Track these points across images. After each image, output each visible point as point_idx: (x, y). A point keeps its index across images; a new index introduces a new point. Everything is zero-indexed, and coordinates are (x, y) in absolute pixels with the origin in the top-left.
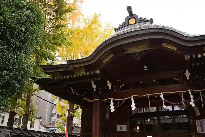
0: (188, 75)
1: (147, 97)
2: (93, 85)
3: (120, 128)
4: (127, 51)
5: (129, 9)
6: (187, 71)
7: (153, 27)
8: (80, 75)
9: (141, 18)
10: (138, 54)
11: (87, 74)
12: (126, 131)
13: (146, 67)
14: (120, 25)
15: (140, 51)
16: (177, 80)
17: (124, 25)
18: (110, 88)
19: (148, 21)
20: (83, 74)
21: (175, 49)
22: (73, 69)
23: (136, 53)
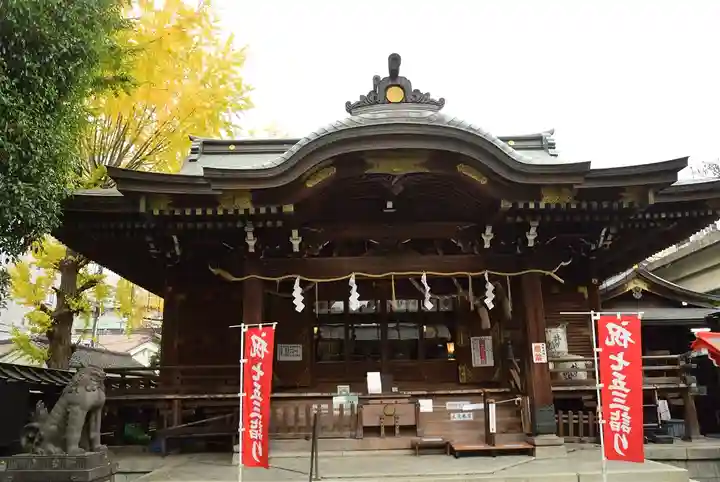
0: (488, 237)
1: (388, 279)
2: (250, 236)
3: (284, 352)
4: (371, 166)
5: (395, 61)
6: (489, 230)
7: (449, 123)
8: (236, 211)
9: (417, 91)
10: (400, 179)
11: (257, 210)
12: (299, 359)
13: (390, 205)
14: (362, 97)
15: (404, 173)
16: (460, 244)
17: (372, 98)
18: (296, 249)
19: (433, 102)
20: (247, 210)
21: (484, 182)
22: (220, 193)
23: (394, 176)
